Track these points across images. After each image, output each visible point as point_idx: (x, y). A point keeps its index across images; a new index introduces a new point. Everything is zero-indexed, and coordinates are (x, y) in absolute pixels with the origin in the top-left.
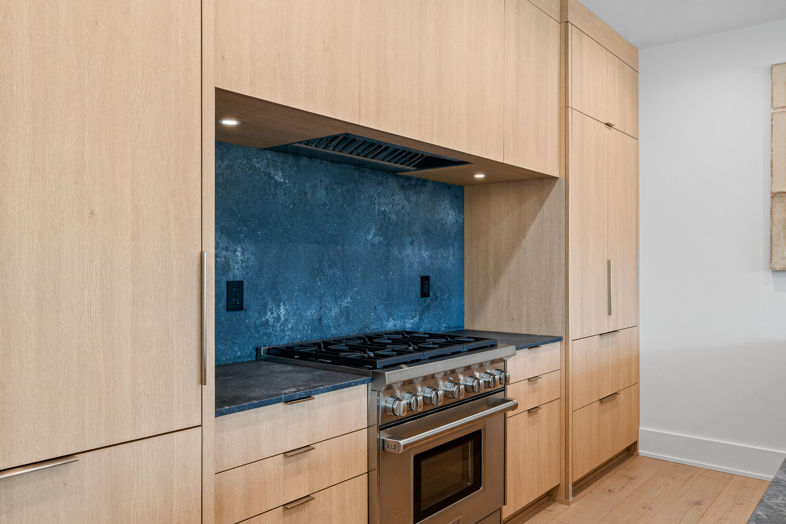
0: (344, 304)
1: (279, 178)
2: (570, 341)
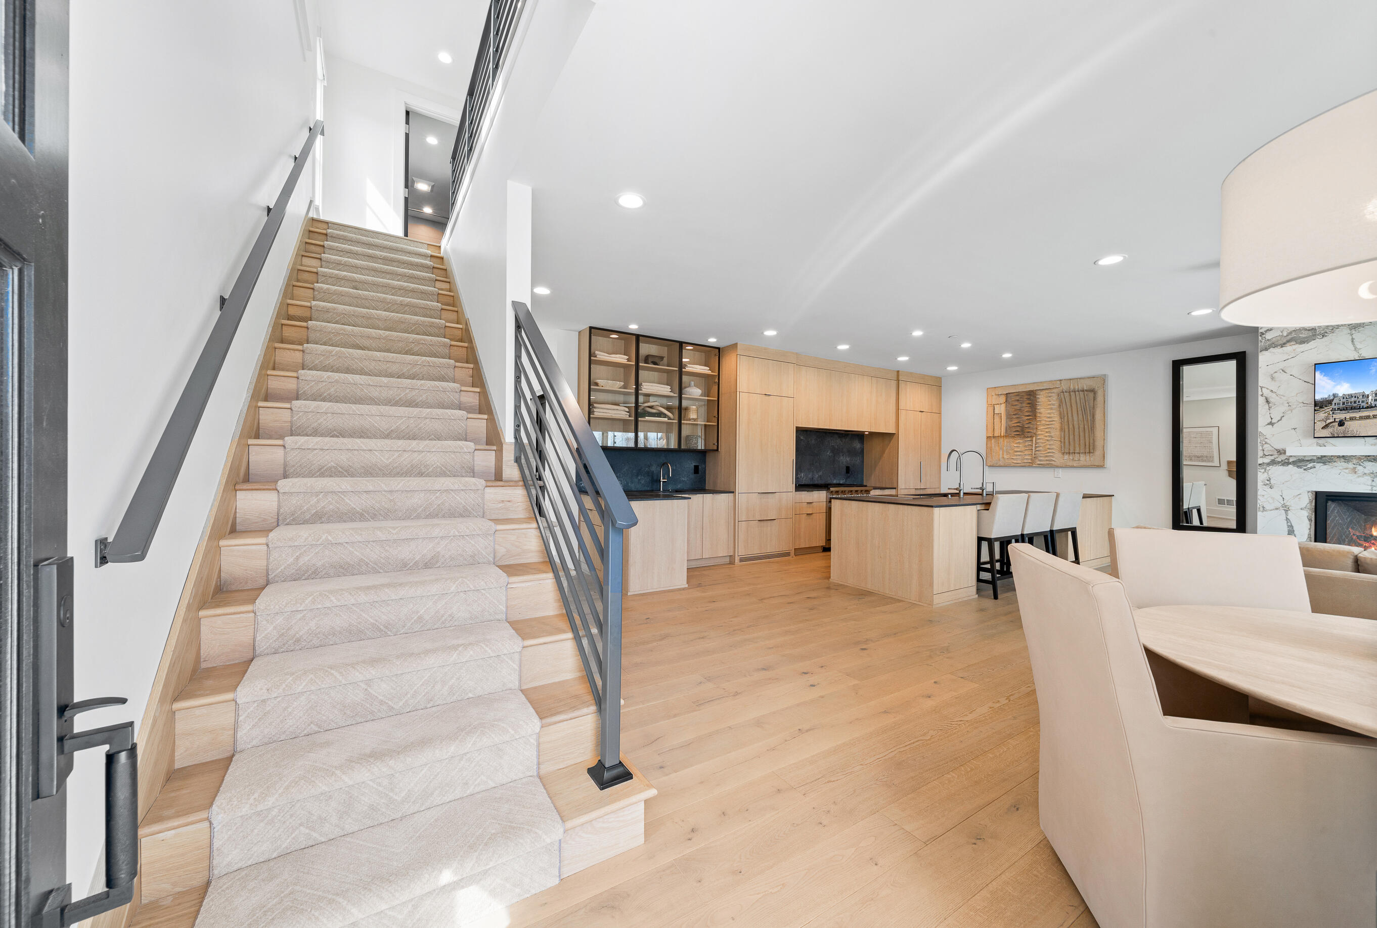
0: (820, 474)
1: (802, 438)
2: (899, 489)
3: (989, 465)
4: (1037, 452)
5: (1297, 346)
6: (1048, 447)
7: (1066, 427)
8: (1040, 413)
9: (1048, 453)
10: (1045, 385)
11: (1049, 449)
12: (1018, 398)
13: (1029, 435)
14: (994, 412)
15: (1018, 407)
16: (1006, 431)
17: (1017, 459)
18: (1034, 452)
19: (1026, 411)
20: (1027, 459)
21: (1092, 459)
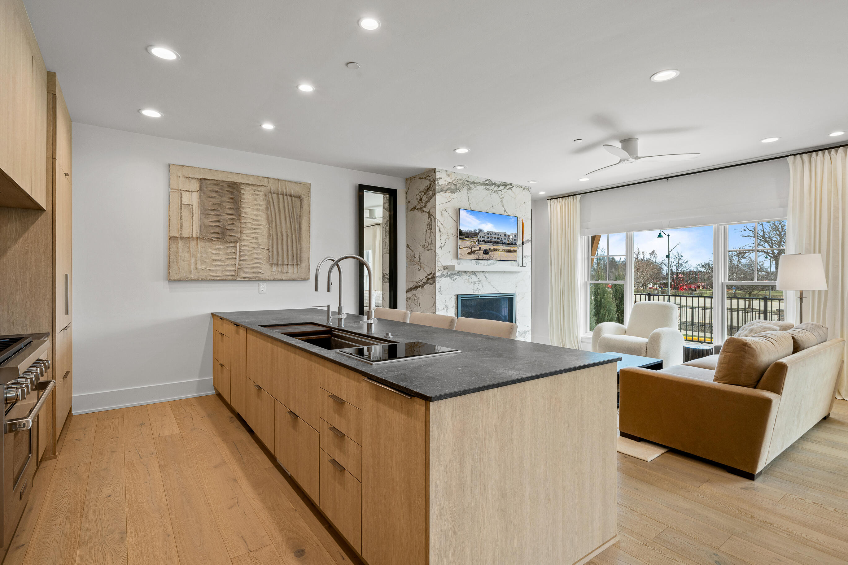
2: (56, 333)
3: (173, 279)
4: (242, 262)
5: (450, 194)
6: (255, 256)
7: (274, 234)
8: (245, 213)
9: (256, 263)
10: (251, 179)
11: (256, 258)
12: (216, 188)
13: (232, 239)
14: (181, 201)
15: (216, 201)
16: (200, 230)
17: (217, 270)
18: (237, 262)
19: (228, 208)
20: (230, 271)
21: (299, 271)
